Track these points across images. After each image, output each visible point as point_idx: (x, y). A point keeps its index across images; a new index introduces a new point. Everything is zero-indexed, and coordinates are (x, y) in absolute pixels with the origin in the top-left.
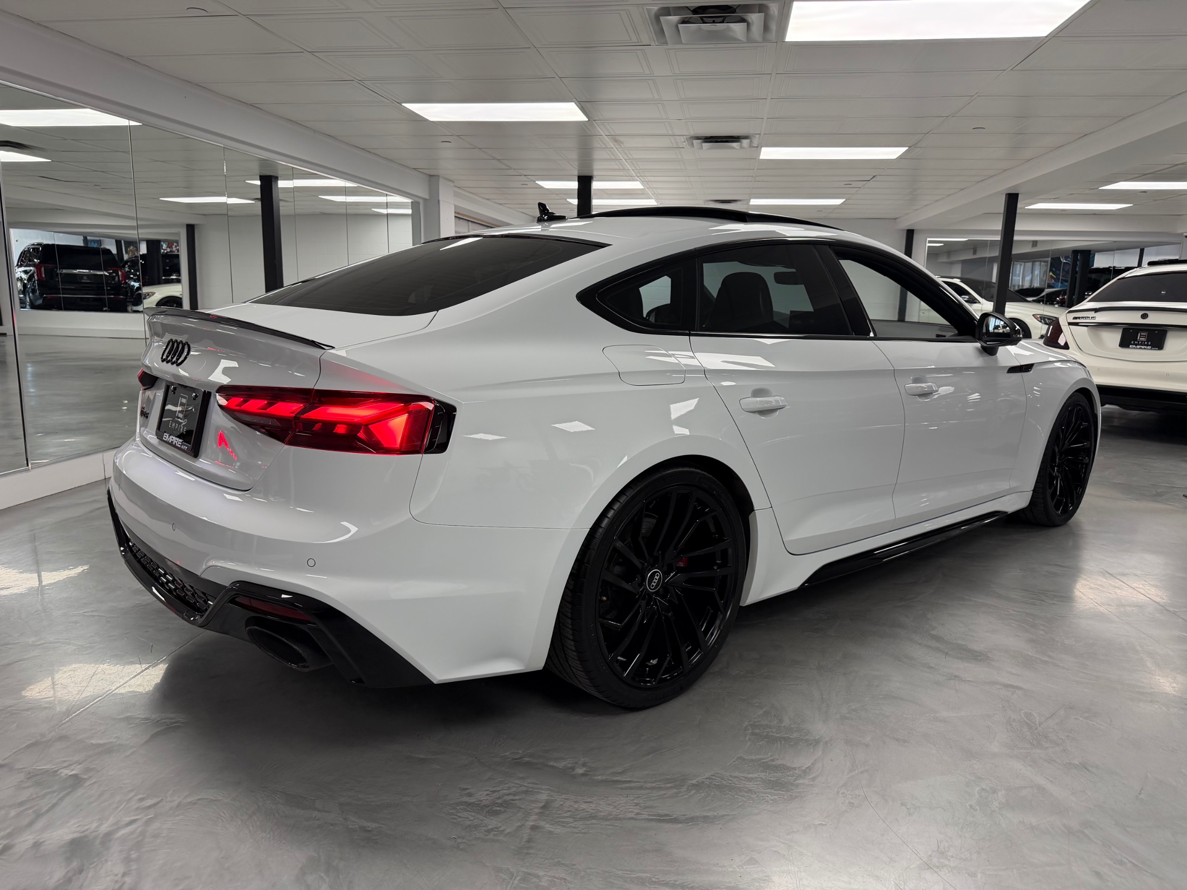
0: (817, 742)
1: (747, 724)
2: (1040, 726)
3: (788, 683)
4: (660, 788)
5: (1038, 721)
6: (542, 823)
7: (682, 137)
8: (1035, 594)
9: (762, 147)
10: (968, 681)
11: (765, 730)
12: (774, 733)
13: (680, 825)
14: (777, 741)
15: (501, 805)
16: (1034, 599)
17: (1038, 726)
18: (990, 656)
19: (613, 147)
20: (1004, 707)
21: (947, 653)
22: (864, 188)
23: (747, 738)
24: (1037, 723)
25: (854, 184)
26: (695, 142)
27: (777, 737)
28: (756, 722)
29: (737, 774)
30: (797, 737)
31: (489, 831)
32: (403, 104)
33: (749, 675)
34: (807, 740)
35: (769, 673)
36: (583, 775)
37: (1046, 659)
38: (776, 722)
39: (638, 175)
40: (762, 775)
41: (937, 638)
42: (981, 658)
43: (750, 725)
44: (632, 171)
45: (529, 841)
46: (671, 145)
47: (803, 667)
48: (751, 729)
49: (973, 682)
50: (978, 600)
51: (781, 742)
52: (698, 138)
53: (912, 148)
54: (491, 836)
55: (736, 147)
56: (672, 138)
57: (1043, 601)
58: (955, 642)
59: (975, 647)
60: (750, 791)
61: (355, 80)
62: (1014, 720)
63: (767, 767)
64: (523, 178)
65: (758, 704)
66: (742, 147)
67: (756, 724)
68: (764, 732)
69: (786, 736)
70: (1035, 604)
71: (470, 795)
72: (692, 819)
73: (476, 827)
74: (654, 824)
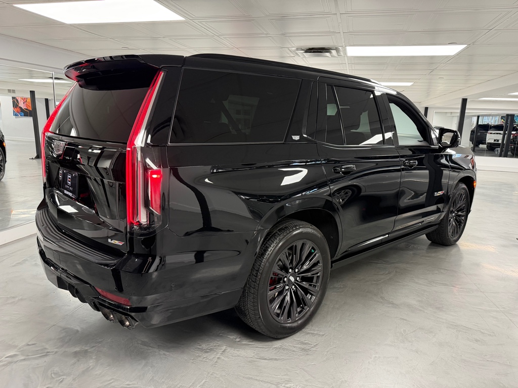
2: (407, 335)
4: (263, 348)
5: (407, 333)
6: (221, 357)
10: (387, 316)
13: (267, 361)
15: (209, 350)
16: (428, 283)
18: (400, 306)
20: (396, 327)
21: (384, 304)
29: (291, 345)
30: (316, 333)
31: (204, 358)
34: (319, 334)
36: (239, 341)
37: (421, 309)
40: (300, 346)
42: (396, 307)
45: (216, 362)
53: (415, 83)
54: (204, 360)
57: (431, 284)
58: (389, 300)
59: (395, 302)
60: (294, 351)
62: (398, 332)
63: (302, 343)
70: (427, 286)
71: (200, 345)
72: (271, 359)
73: (200, 356)
74: (258, 360)
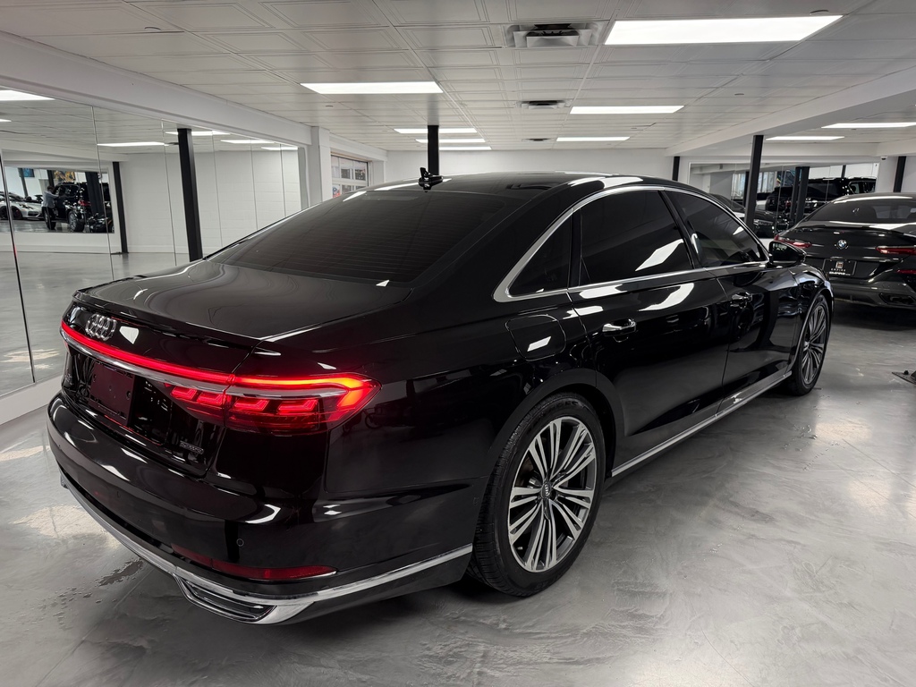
0: (665, 594)
4: (562, 637)
5: (814, 569)
6: (485, 670)
7: (513, 102)
9: (573, 107)
10: (762, 539)
12: (633, 589)
13: (581, 666)
15: (452, 656)
16: (798, 468)
17: (815, 574)
18: (774, 517)
19: (459, 108)
20: (789, 559)
21: (744, 516)
22: (645, 130)
23: (615, 593)
25: (638, 128)
26: (523, 105)
27: (636, 592)
28: (619, 580)
29: (613, 623)
30: (650, 591)
31: (449, 677)
32: (301, 84)
34: (657, 593)
35: (621, 539)
36: (505, 629)
38: (633, 580)
39: (475, 125)
40: (631, 623)
41: (736, 505)
42: (769, 519)
43: (615, 582)
44: (471, 122)
45: (479, 684)
46: (504, 106)
47: (645, 533)
48: (616, 586)
49: (765, 540)
51: (639, 595)
52: (525, 102)
53: (687, 106)
54: (451, 682)
55: (554, 108)
56: (505, 103)
58: (748, 507)
60: (625, 636)
61: (268, 69)
62: (798, 570)
63: (633, 616)
64: (385, 127)
65: (618, 565)
66: (557, 107)
68: (626, 588)
69: (642, 590)
71: (429, 649)
72: (589, 661)
73: (439, 675)
74: (563, 666)
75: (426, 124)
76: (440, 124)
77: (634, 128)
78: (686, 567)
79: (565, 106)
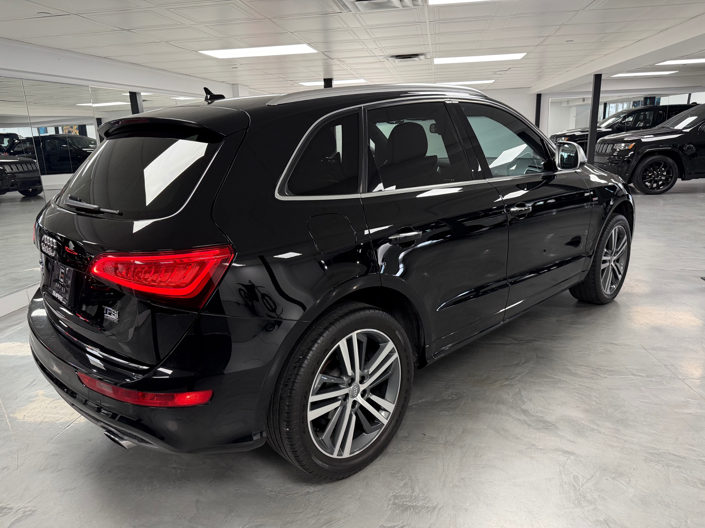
0: (434, 508)
1: (391, 495)
2: (582, 487)
3: (424, 457)
5: (581, 482)
7: (381, 57)
8: (593, 370)
9: (433, 58)
10: (540, 449)
11: (402, 500)
12: (407, 502)
14: (408, 510)
16: (592, 374)
17: (581, 487)
18: (558, 426)
19: (340, 63)
20: (560, 471)
21: (530, 425)
22: (505, 74)
23: (389, 508)
24: (580, 485)
25: (498, 73)
26: (390, 59)
27: (409, 506)
28: (397, 493)
30: (422, 505)
32: (198, 52)
33: (399, 452)
34: (428, 507)
35: (412, 449)
37: (593, 426)
38: (410, 492)
39: (361, 76)
41: (525, 412)
42: (552, 428)
43: (392, 495)
44: (356, 75)
46: (376, 61)
47: (435, 442)
48: (393, 500)
49: (542, 449)
50: (556, 377)
51: (410, 510)
52: (393, 56)
53: (529, 53)
55: (417, 60)
56: (375, 57)
57: (598, 375)
58: (537, 415)
59: (548, 418)
61: (162, 42)
62: (566, 482)
64: (290, 82)
65: (401, 477)
66: (420, 60)
67: (397, 494)
68: (401, 502)
69: (415, 504)
70: (592, 378)
75: (323, 78)
76: (334, 77)
77: (495, 73)
78: (462, 479)
79: (426, 58)
